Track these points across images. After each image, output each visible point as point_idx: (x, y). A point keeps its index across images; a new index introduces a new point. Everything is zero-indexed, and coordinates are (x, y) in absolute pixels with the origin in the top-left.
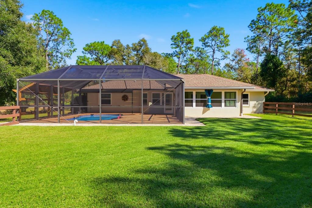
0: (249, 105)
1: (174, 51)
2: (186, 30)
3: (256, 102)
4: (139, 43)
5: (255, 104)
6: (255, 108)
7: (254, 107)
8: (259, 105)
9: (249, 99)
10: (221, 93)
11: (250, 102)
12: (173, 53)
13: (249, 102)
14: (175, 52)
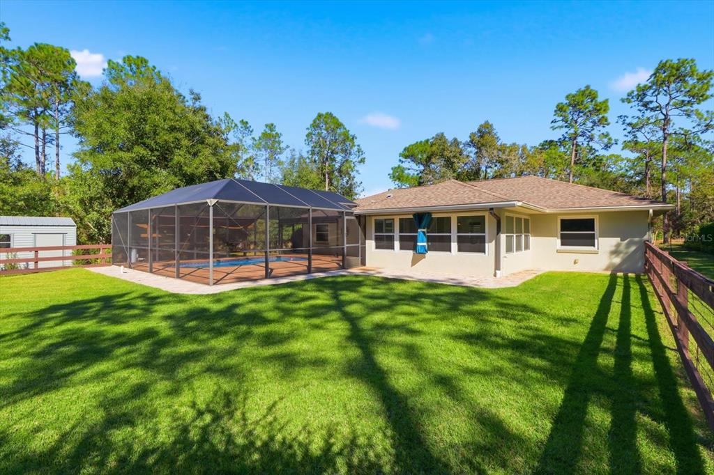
0: (598, 249)
1: (564, 133)
2: (588, 87)
3: (619, 239)
4: (479, 131)
5: (618, 245)
6: (617, 256)
7: (615, 252)
8: (633, 248)
9: (597, 232)
10: (449, 219)
11: (600, 239)
12: (562, 137)
13: (596, 241)
14: (565, 135)
